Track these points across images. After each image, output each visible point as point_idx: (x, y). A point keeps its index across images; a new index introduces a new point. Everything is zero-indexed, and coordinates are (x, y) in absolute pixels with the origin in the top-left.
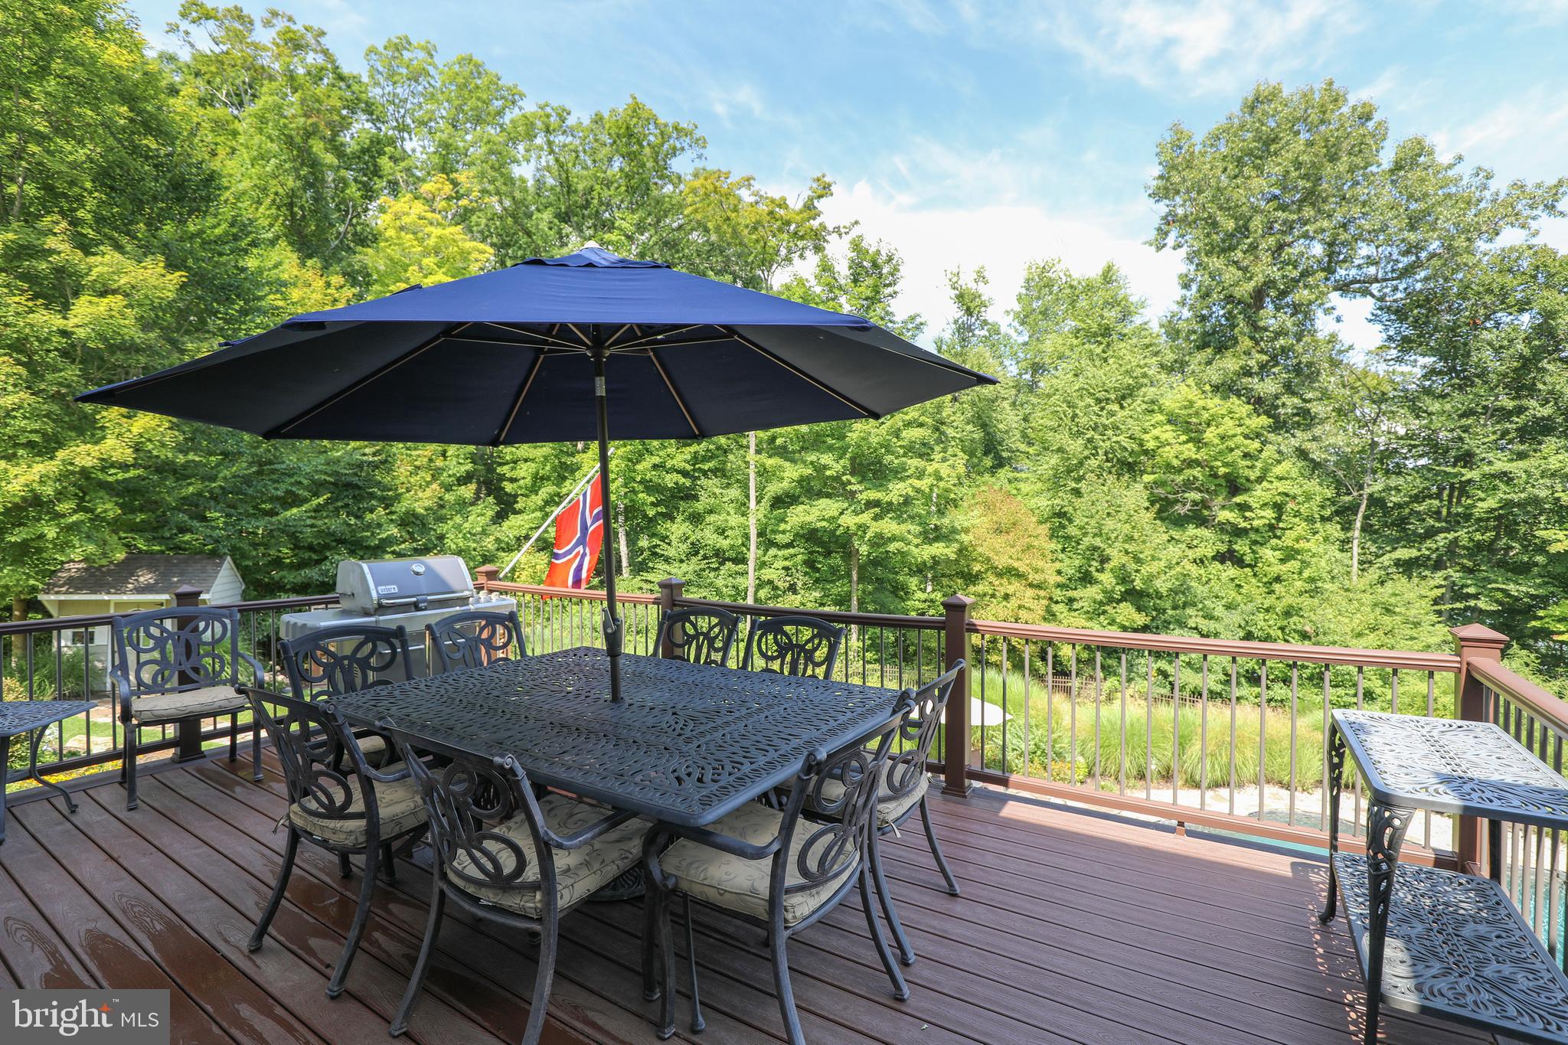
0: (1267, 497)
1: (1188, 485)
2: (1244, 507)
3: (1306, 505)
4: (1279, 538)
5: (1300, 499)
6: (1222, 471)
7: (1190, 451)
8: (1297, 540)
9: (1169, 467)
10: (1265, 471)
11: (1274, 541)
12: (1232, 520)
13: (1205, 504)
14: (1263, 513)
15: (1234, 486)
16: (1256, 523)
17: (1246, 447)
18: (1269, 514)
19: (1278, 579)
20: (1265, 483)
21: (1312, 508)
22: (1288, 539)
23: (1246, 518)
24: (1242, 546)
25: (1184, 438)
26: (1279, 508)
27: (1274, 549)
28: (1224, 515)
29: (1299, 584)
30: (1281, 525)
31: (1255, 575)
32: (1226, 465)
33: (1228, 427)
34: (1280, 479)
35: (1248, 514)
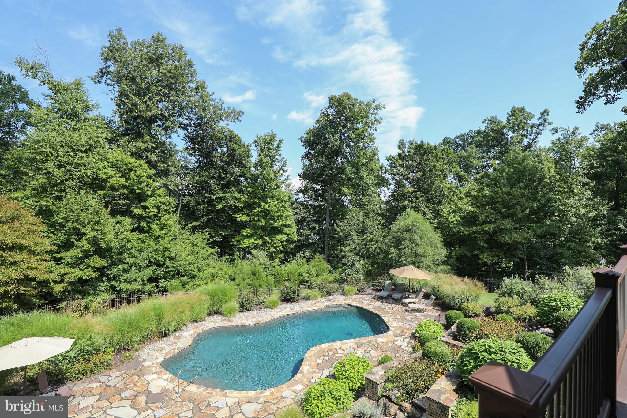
0: (155, 203)
1: (121, 197)
2: (145, 208)
3: (168, 207)
4: (158, 220)
5: (166, 204)
6: (137, 191)
7: (122, 181)
8: (166, 221)
9: (112, 188)
10: (153, 192)
11: (156, 222)
12: (140, 213)
13: (129, 206)
14: (153, 210)
15: (141, 198)
16: (150, 214)
17: (147, 181)
18: (156, 210)
19: (158, 237)
20: (153, 198)
21: (170, 208)
22: (163, 221)
23: (146, 212)
24: (143, 224)
25: (119, 175)
26: (158, 207)
27: (157, 225)
28: (138, 211)
29: (167, 238)
30: (159, 215)
31: (150, 236)
32: (139, 189)
33: (140, 172)
34: (159, 196)
35: (147, 210)
